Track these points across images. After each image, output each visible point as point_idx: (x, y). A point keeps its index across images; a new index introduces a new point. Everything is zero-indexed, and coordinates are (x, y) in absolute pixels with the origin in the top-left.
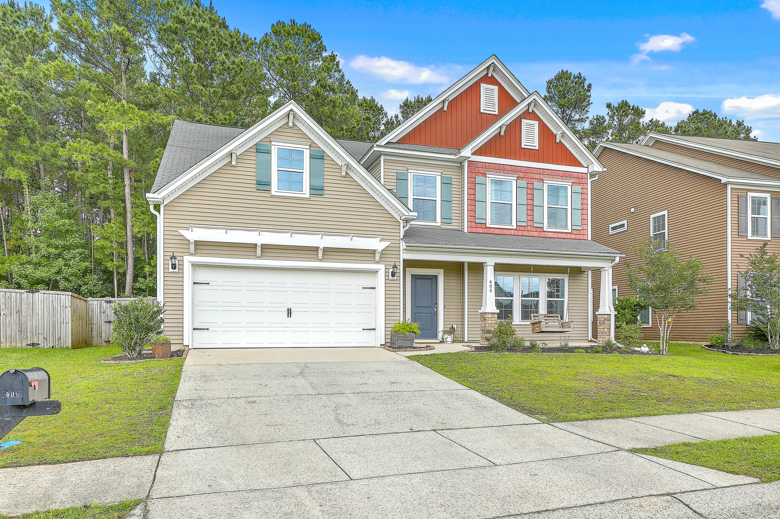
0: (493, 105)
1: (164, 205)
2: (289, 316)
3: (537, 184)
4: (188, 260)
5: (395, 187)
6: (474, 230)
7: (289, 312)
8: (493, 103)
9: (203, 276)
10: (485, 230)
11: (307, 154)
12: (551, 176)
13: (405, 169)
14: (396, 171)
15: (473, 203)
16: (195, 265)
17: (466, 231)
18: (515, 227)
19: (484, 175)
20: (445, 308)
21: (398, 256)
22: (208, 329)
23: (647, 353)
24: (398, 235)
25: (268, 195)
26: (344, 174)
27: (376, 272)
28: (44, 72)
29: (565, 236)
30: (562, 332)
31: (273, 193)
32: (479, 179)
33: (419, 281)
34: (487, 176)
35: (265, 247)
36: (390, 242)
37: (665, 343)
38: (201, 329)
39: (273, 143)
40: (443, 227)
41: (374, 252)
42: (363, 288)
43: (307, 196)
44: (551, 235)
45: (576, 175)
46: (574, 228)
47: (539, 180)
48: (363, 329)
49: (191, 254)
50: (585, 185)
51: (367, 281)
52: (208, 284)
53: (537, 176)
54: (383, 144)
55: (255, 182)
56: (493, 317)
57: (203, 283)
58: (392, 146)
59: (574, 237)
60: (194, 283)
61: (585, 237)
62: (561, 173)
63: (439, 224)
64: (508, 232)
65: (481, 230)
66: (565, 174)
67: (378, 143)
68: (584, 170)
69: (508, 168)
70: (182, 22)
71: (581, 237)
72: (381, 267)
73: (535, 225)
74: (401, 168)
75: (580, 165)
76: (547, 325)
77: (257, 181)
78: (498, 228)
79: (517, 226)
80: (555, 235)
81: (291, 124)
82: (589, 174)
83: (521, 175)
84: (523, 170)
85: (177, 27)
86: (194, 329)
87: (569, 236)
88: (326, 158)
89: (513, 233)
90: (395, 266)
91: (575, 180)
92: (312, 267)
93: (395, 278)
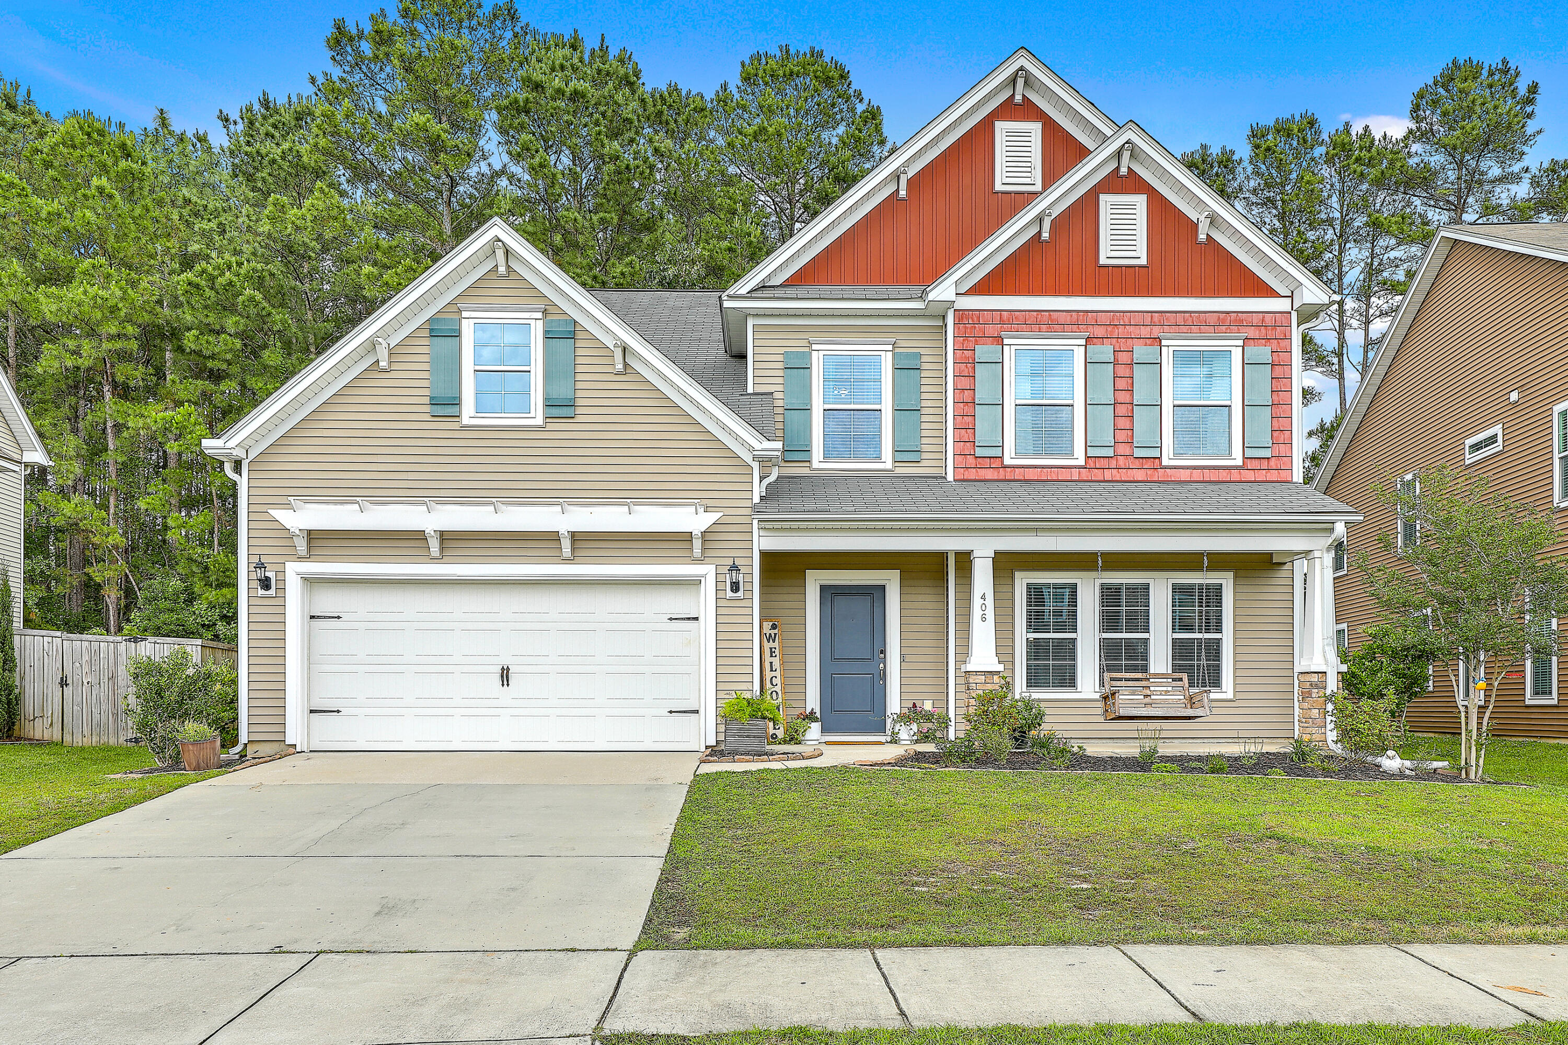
0: (1029, 169)
1: (248, 461)
2: (505, 683)
3: (1141, 352)
4: (294, 570)
5: (780, 388)
6: (972, 474)
7: (505, 675)
8: (1029, 164)
9: (328, 601)
10: (1002, 474)
11: (537, 329)
12: (1184, 329)
13: (805, 343)
14: (782, 350)
15: (968, 410)
16: (310, 581)
17: (950, 477)
18: (1082, 462)
19: (999, 340)
20: (903, 660)
21: (747, 545)
22: (338, 711)
23: (1401, 775)
24: (748, 495)
25: (456, 426)
26: (620, 366)
27: (695, 583)
28: (293, 223)
29: (1223, 476)
30: (1189, 718)
31: (466, 420)
32: (983, 351)
33: (840, 601)
34: (1006, 341)
35: (445, 537)
36: (722, 514)
37: (1474, 749)
38: (324, 711)
39: (465, 314)
40: (899, 471)
41: (680, 537)
42: (671, 619)
43: (539, 421)
44: (1184, 475)
45: (1256, 319)
46: (1250, 453)
47: (1148, 341)
48: (671, 712)
49: (301, 559)
50: (1284, 343)
51: (679, 603)
52: (339, 617)
53: (1145, 332)
54: (744, 291)
55: (427, 400)
56: (988, 681)
57: (330, 617)
59: (1250, 476)
60: (312, 617)
61: (1284, 475)
62: (1212, 319)
63: (889, 465)
64: (1064, 475)
65: (989, 474)
66: (1224, 320)
67: (731, 291)
68: (1281, 305)
69: (1063, 318)
70: (538, 87)
71: (1273, 476)
72: (707, 571)
73: (1138, 453)
74: (795, 344)
75: (1270, 293)
76: (1147, 700)
77: (432, 398)
78: (1036, 467)
79: (1087, 458)
80: (1197, 475)
81: (502, 269)
82: (1294, 315)
83: (1099, 332)
84: (1103, 318)
85: (527, 99)
86: (311, 711)
87: (1235, 475)
88: (580, 335)
89: (1075, 475)
90: (734, 568)
91: (1252, 333)
92: (549, 575)
93: (740, 594)
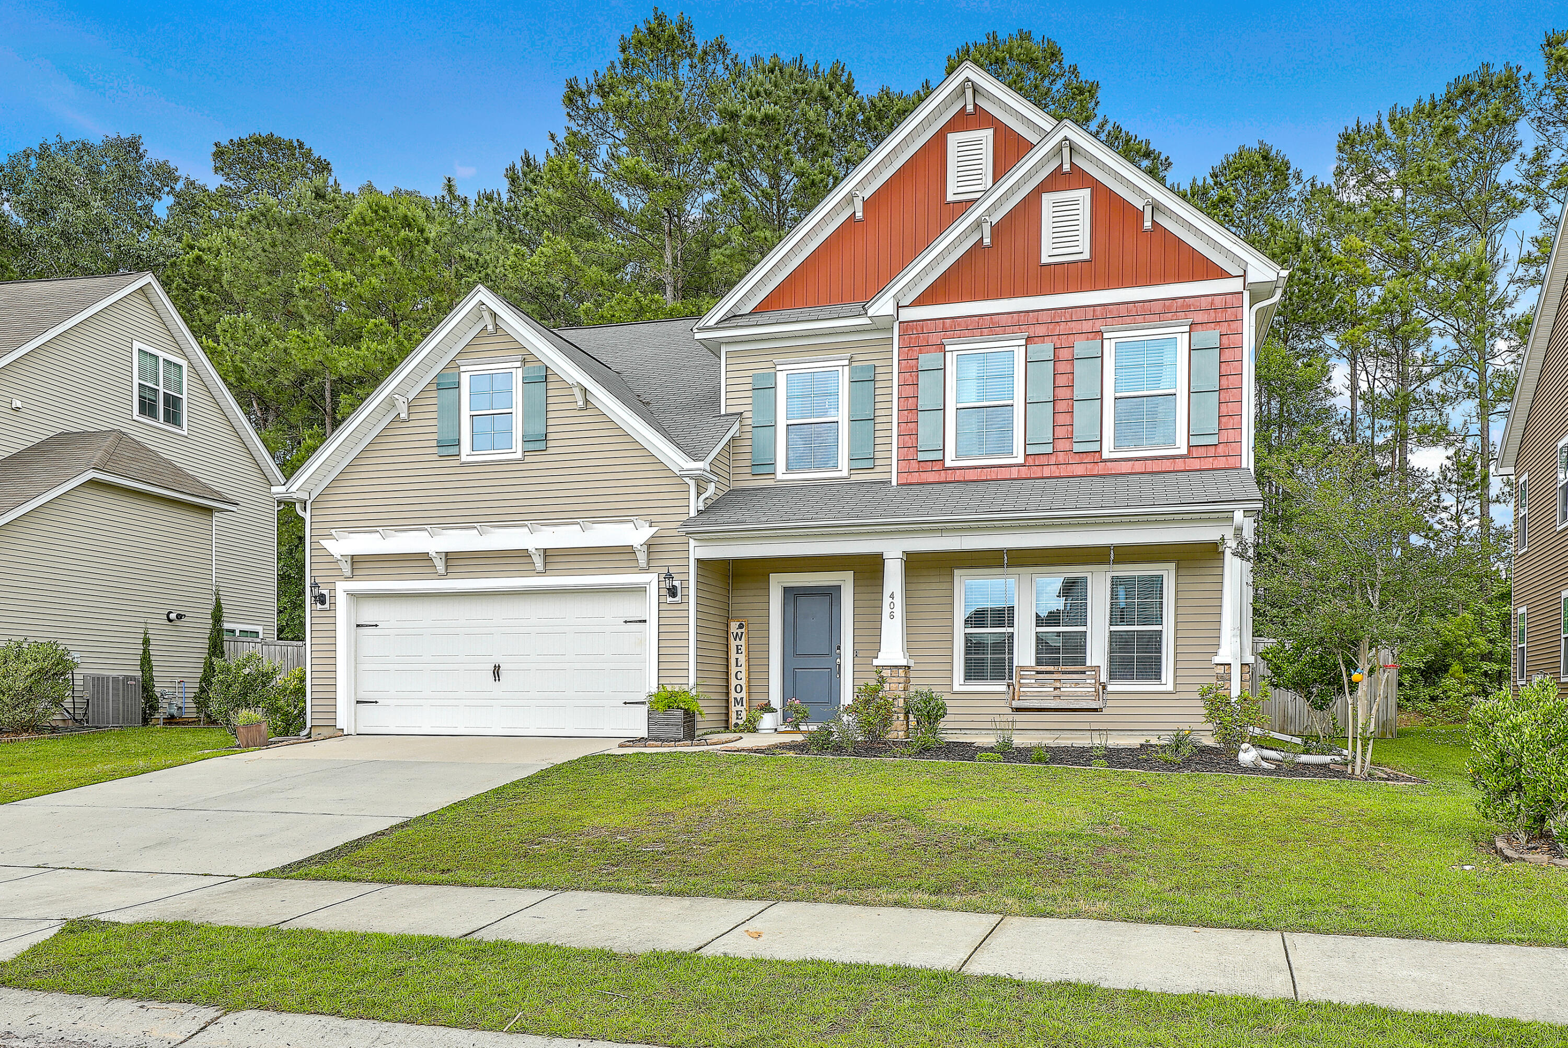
0: (980, 177)
1: (310, 501)
2: (497, 678)
3: (1082, 347)
4: (342, 587)
5: (749, 408)
6: (915, 478)
7: (497, 672)
8: (980, 172)
9: (370, 613)
10: (943, 476)
11: (518, 375)
12: (1128, 319)
13: (770, 365)
14: (750, 373)
15: (911, 417)
16: (355, 596)
17: (894, 483)
18: (1021, 460)
19: (941, 347)
20: (855, 655)
22: (376, 702)
24: (685, 510)
25: (456, 463)
26: (581, 403)
27: (641, 590)
29: (1167, 465)
30: (1095, 710)
31: (464, 458)
32: (927, 359)
33: (802, 600)
34: (948, 348)
35: (448, 557)
36: (657, 528)
38: (367, 702)
39: (462, 369)
40: (853, 478)
41: (629, 551)
42: (626, 622)
43: (519, 455)
44: (1125, 467)
45: (1204, 303)
46: (1195, 441)
47: (1090, 336)
48: (625, 703)
49: (347, 579)
50: (1234, 325)
51: (629, 607)
52: (376, 626)
53: (1087, 326)
54: (712, 323)
55: (434, 443)
56: (893, 675)
57: (370, 626)
58: (741, 322)
59: (1196, 464)
60: (358, 626)
61: (1232, 461)
62: (1157, 307)
63: (845, 473)
64: (1004, 474)
65: (932, 477)
66: (1170, 307)
67: (701, 324)
68: (1235, 285)
69: (1004, 320)
71: (1221, 463)
72: (651, 580)
73: (1077, 448)
74: (760, 366)
75: (1222, 274)
76: (1057, 692)
77: (438, 441)
78: (975, 468)
79: (1027, 456)
80: (1139, 467)
81: (490, 327)
82: (1246, 295)
83: (1041, 330)
84: (1045, 317)
86: (358, 702)
87: (1180, 465)
88: (550, 378)
89: (1014, 473)
90: (669, 576)
91: (1199, 317)
92: (525, 587)
93: (678, 599)
